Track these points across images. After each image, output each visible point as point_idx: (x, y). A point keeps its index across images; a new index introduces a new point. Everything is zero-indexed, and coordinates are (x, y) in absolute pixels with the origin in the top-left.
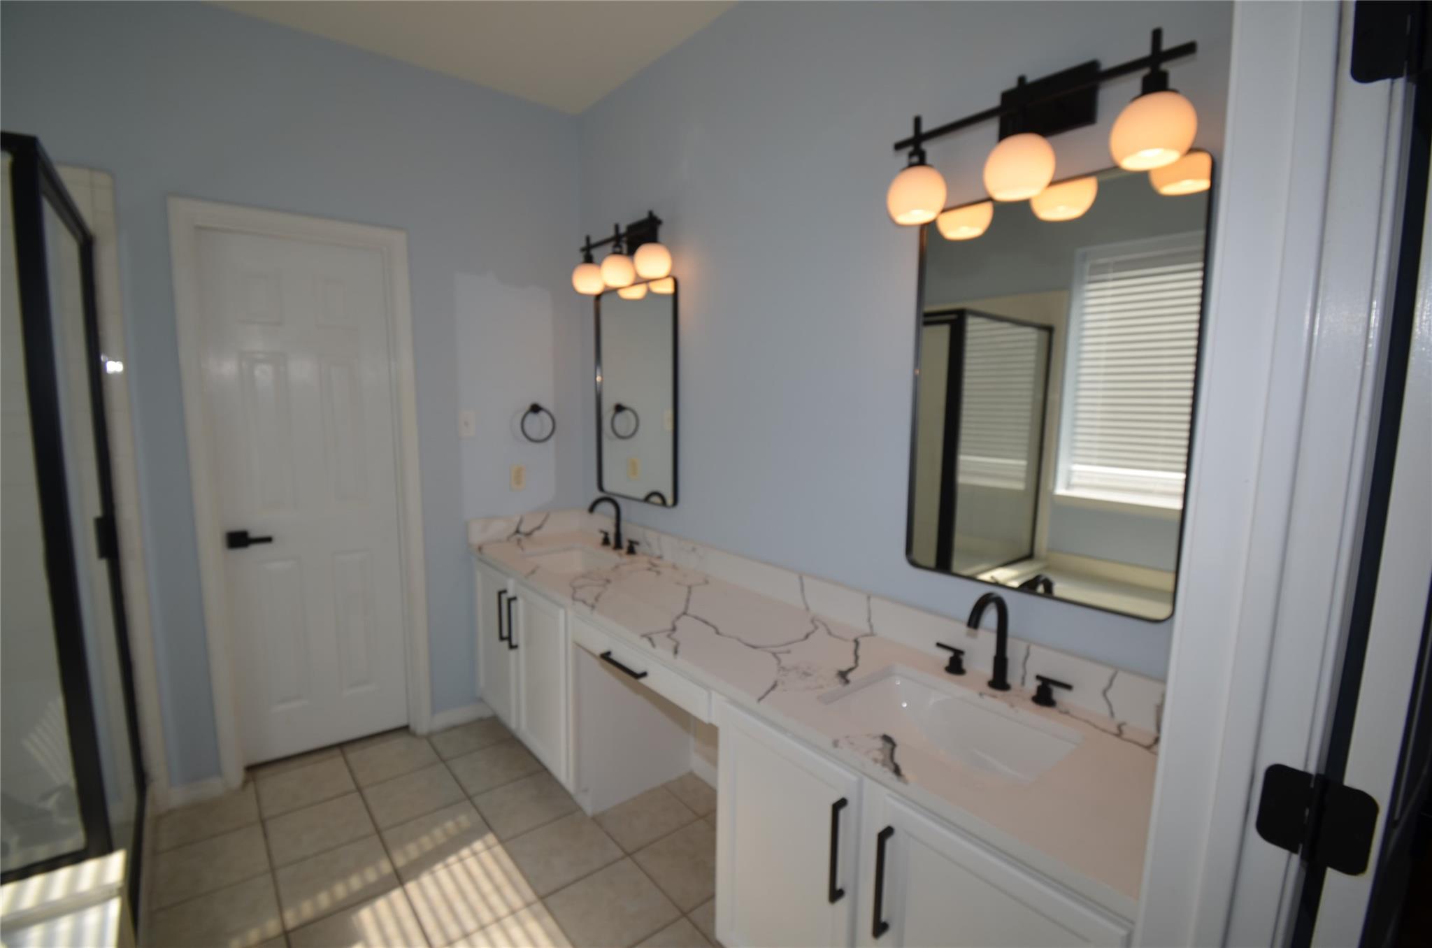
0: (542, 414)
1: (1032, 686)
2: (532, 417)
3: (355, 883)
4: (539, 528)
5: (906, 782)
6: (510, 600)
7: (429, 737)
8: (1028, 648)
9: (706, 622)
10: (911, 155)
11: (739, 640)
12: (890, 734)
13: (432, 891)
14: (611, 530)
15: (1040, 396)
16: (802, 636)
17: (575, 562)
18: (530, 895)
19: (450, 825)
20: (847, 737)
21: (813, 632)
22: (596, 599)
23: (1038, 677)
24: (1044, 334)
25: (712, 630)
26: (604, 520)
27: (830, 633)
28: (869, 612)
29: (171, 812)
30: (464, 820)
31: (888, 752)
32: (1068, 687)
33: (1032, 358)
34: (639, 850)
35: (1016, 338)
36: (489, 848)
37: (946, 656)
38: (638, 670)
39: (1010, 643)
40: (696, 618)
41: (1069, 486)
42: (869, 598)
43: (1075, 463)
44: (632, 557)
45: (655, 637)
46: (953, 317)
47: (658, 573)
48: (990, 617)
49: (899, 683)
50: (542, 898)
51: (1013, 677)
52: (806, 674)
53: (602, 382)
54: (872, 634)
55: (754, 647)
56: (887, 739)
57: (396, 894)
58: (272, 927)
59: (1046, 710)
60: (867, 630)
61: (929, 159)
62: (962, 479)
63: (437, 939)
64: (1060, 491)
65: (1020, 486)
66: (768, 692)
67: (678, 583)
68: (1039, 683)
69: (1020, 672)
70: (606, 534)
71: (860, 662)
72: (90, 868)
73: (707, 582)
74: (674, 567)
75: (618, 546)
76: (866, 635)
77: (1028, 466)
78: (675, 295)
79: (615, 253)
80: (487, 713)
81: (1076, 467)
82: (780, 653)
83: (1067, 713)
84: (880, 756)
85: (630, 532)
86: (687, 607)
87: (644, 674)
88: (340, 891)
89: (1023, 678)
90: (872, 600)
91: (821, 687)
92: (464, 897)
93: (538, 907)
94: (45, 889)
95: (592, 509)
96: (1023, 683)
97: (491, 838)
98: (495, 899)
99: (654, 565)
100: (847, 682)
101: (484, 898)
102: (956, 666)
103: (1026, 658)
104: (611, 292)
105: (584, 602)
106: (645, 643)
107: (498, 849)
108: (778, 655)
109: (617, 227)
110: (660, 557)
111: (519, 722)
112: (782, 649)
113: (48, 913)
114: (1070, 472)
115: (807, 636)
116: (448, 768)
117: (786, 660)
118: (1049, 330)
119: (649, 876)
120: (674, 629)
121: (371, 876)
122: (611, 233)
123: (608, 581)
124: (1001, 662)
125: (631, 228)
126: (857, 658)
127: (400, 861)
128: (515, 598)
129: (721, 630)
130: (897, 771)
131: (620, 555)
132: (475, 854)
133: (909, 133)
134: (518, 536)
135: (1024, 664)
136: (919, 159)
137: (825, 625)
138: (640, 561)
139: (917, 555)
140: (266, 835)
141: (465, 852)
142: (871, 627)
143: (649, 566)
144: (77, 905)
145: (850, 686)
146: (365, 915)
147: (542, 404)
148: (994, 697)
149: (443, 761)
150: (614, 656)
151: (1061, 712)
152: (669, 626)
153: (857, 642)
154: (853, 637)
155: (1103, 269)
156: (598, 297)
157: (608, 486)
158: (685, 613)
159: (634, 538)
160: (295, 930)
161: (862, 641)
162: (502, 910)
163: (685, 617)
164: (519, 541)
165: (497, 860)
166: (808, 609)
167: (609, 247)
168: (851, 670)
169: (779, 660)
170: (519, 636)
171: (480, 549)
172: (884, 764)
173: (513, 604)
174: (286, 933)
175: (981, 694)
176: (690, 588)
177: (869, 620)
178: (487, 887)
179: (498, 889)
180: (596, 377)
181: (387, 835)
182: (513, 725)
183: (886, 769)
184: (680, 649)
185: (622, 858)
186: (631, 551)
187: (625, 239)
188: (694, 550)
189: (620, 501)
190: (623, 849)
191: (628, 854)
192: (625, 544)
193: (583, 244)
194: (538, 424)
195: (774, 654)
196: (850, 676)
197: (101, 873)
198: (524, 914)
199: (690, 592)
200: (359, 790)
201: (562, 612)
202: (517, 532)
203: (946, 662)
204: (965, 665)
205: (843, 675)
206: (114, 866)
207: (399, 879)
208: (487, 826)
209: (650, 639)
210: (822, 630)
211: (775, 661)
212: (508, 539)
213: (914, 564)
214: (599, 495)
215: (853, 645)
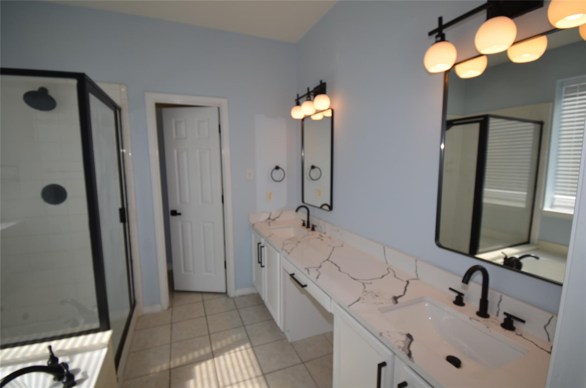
0: (280, 170)
1: (502, 318)
2: (276, 171)
3: (196, 354)
4: (278, 217)
5: (413, 362)
6: (262, 247)
7: (234, 299)
8: (501, 297)
9: (336, 265)
10: (437, 37)
11: (349, 275)
12: (411, 333)
13: (222, 363)
14: (306, 219)
15: (535, 158)
16: (381, 276)
17: (291, 233)
18: (259, 372)
19: (234, 337)
20: (388, 332)
21: (386, 275)
22: (291, 250)
23: (505, 313)
24: (538, 126)
25: (338, 269)
26: (302, 215)
27: (395, 276)
28: (416, 267)
29: (143, 315)
30: (241, 335)
31: (408, 343)
32: (523, 321)
33: (531, 138)
34: (308, 361)
35: (522, 128)
36: (246, 349)
37: (454, 295)
38: (303, 284)
39: (490, 291)
40: (332, 262)
41: (552, 206)
42: (416, 261)
43: (556, 194)
44: (313, 232)
45: (310, 270)
46: (482, 119)
47: (322, 240)
48: (478, 277)
49: (427, 305)
50: (264, 375)
51: (491, 310)
52: (377, 296)
53: (304, 155)
54: (417, 279)
55: (355, 279)
56: (409, 336)
57: (209, 362)
58: (165, 366)
59: (508, 332)
60: (415, 277)
61: (447, 38)
62: (486, 201)
63: (221, 384)
64: (547, 208)
65: (523, 205)
66: (355, 302)
67: (329, 245)
68: (505, 317)
69: (496, 309)
70: (304, 221)
71: (406, 293)
72: (99, 335)
73: (342, 246)
74: (330, 238)
75: (308, 227)
76: (414, 279)
77: (528, 195)
78: (332, 117)
79: (307, 100)
80: (255, 292)
81: (557, 196)
82: (367, 283)
83: (521, 335)
84: (402, 345)
85: (313, 221)
86: (329, 257)
87: (306, 286)
88: (191, 357)
89: (498, 312)
90: (418, 262)
91: (382, 303)
92: (234, 368)
93: (261, 379)
94: (93, 339)
95: (297, 210)
96: (497, 315)
97: (248, 345)
98: (245, 372)
99: (321, 236)
100: (397, 302)
101: (241, 370)
102: (459, 301)
103: (500, 302)
104: (307, 118)
105: (286, 251)
106: (306, 272)
107: (250, 350)
108: (365, 284)
109: (308, 89)
110: (325, 233)
111: (265, 297)
112: (369, 282)
113: (83, 350)
114: (553, 199)
115: (383, 277)
116: (238, 312)
117: (368, 288)
118: (541, 123)
119: (310, 375)
120: (320, 267)
121: (202, 352)
122: (306, 92)
123: (299, 242)
124: (484, 303)
125: (315, 89)
126: (406, 290)
127: (214, 349)
128: (263, 247)
129: (341, 270)
130: (410, 355)
131: (308, 231)
132: (241, 350)
133: (436, 26)
134: (269, 220)
135: (498, 305)
136: (442, 38)
137: (394, 271)
138: (316, 234)
139: (442, 241)
140: (171, 329)
141: (237, 349)
142: (417, 275)
143: (319, 236)
144: (92, 349)
145: (397, 305)
146: (197, 368)
147: (280, 166)
148: (479, 321)
149: (237, 309)
150: (294, 276)
151: (517, 334)
152: (319, 265)
153: (408, 282)
154: (406, 279)
155: (574, 90)
156: (303, 120)
157: (306, 200)
158: (328, 260)
159: (314, 224)
160: (174, 368)
161: (410, 281)
162: (247, 377)
163: (327, 262)
164: (269, 222)
165: (248, 354)
166: (387, 263)
167: (305, 98)
168: (400, 296)
169: (365, 287)
170: (265, 262)
171: (253, 225)
172: (403, 350)
173: (263, 249)
174: (170, 370)
175: (471, 318)
176: (334, 248)
177: (416, 272)
178: (243, 366)
179: (247, 367)
180: (301, 154)
181: (213, 336)
182: (263, 298)
183: (404, 352)
184: (320, 277)
185: (300, 364)
186: (313, 229)
187: (312, 94)
188: (338, 230)
189: (310, 208)
190: (301, 360)
191: (303, 363)
192: (311, 226)
193: (296, 98)
194: (278, 175)
195: (363, 284)
196: (399, 300)
197: (101, 338)
198: (255, 380)
199: (333, 250)
200: (206, 316)
201: (278, 254)
202: (269, 219)
203: (454, 299)
204: (464, 301)
205: (395, 299)
206: (106, 336)
207: (213, 355)
208: (249, 339)
209: (308, 271)
210: (392, 274)
211: (363, 287)
212: (266, 221)
213: (439, 246)
214: (301, 204)
215: (405, 283)
